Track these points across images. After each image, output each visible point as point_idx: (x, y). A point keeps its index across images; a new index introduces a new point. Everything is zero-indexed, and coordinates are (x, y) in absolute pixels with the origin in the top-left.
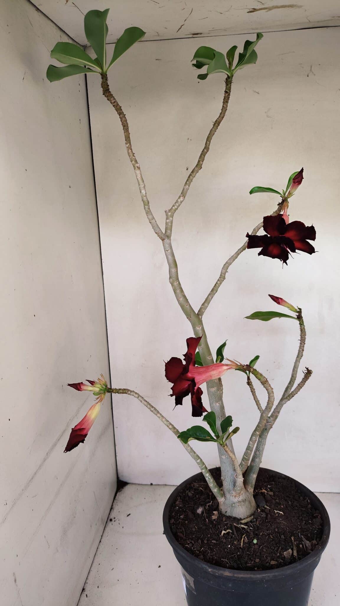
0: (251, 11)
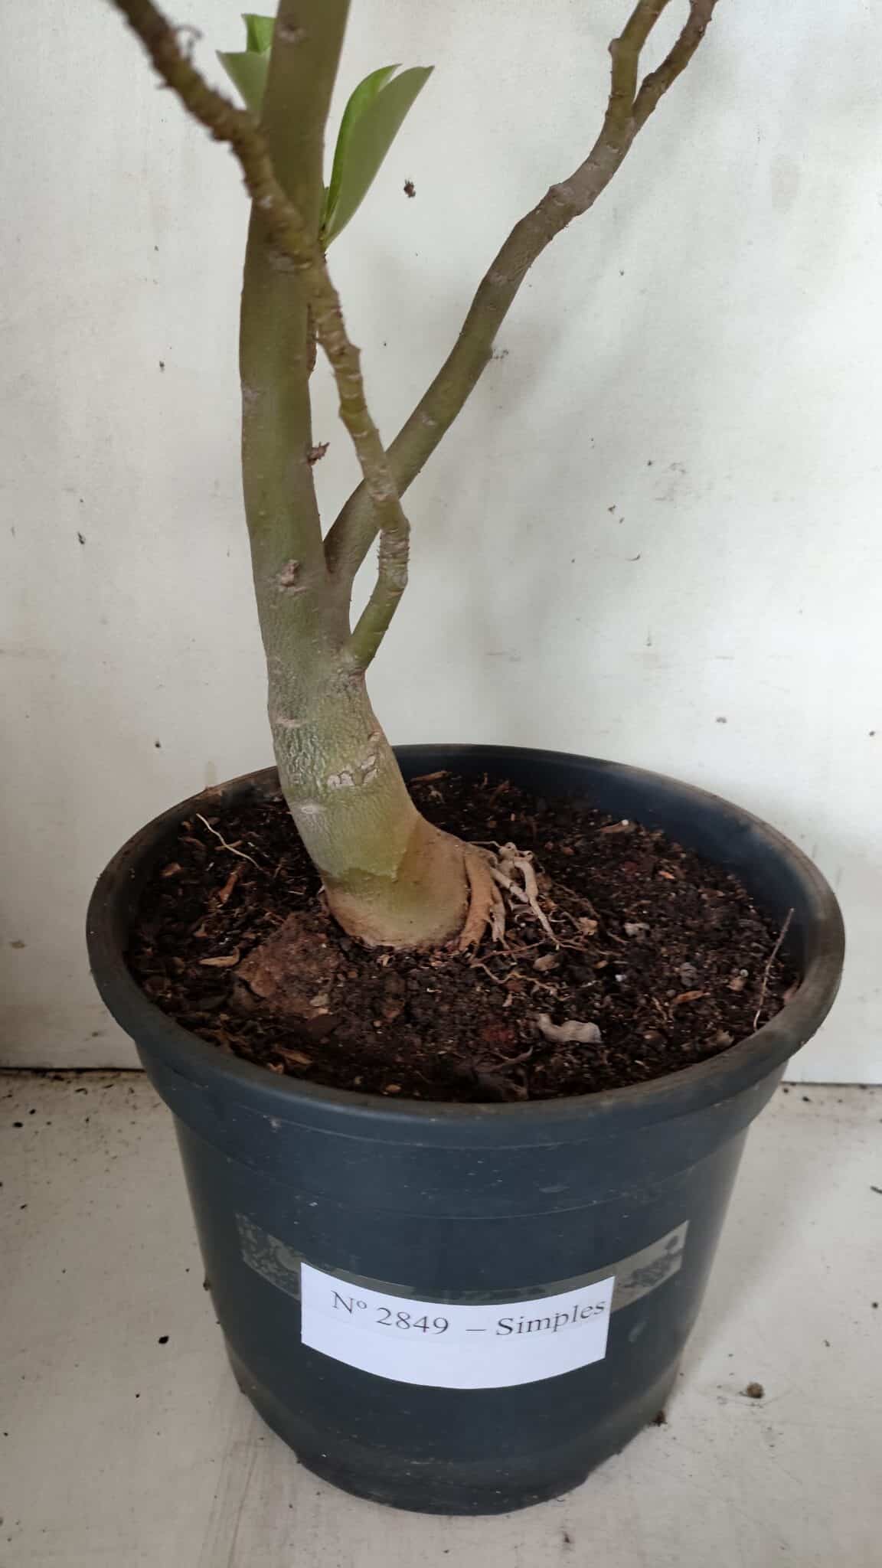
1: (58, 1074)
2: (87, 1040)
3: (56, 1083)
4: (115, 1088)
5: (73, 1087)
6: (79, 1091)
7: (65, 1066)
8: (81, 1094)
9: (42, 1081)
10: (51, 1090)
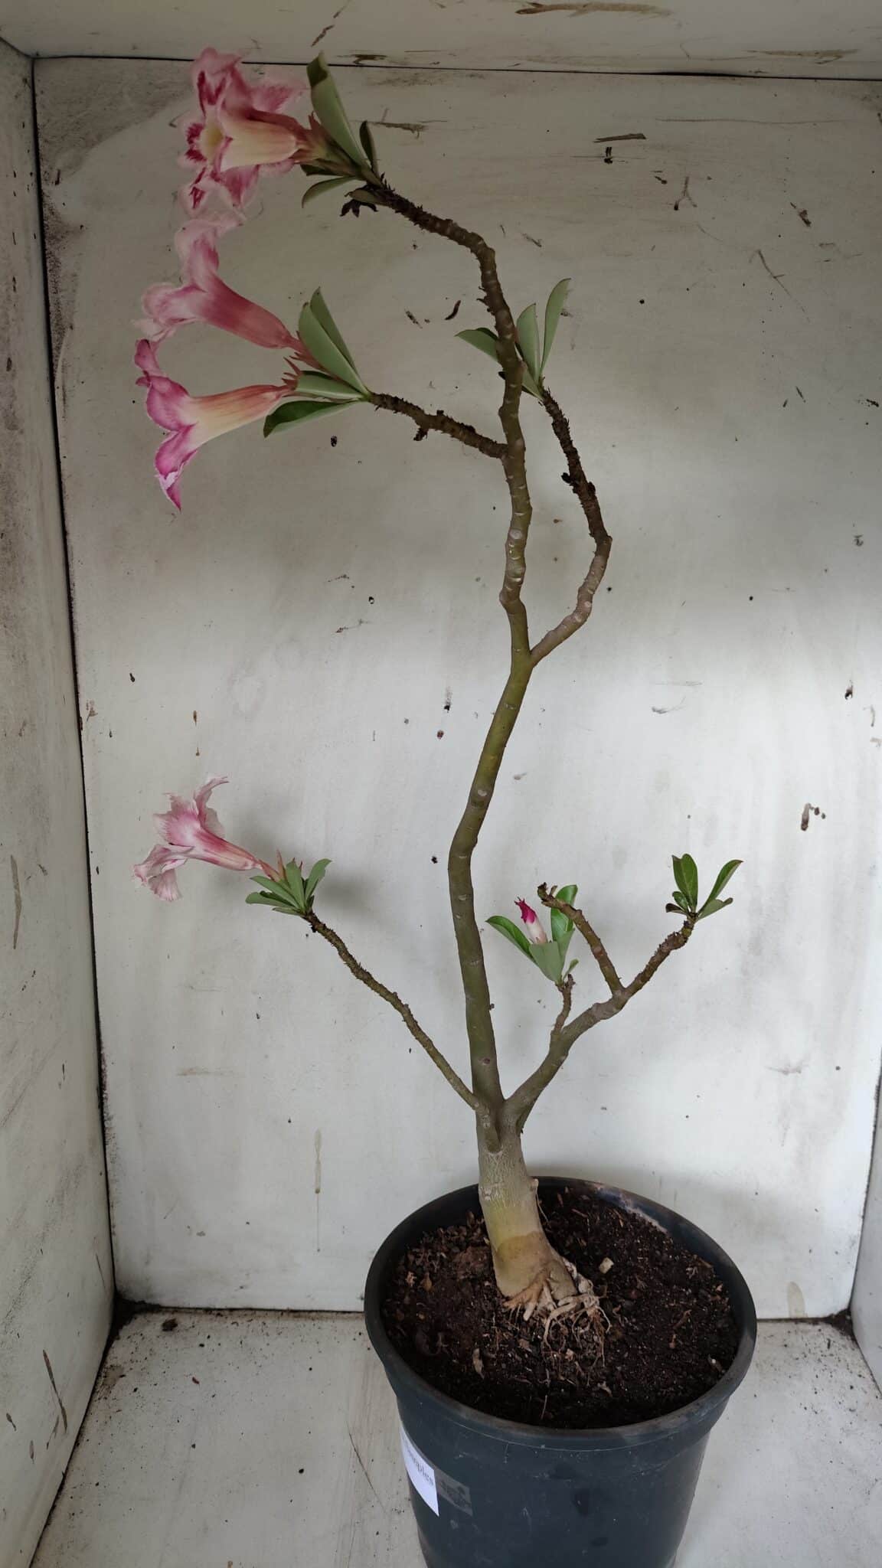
0: (527, 8)
1: (219, 1312)
2: (236, 1290)
3: (219, 1318)
4: (254, 1321)
5: (229, 1321)
6: (233, 1323)
7: (223, 1307)
8: (235, 1325)
9: (209, 1317)
10: (216, 1323)
